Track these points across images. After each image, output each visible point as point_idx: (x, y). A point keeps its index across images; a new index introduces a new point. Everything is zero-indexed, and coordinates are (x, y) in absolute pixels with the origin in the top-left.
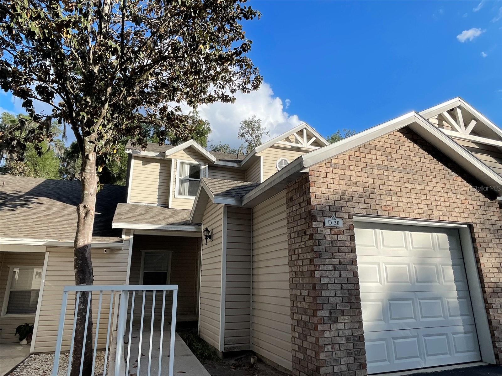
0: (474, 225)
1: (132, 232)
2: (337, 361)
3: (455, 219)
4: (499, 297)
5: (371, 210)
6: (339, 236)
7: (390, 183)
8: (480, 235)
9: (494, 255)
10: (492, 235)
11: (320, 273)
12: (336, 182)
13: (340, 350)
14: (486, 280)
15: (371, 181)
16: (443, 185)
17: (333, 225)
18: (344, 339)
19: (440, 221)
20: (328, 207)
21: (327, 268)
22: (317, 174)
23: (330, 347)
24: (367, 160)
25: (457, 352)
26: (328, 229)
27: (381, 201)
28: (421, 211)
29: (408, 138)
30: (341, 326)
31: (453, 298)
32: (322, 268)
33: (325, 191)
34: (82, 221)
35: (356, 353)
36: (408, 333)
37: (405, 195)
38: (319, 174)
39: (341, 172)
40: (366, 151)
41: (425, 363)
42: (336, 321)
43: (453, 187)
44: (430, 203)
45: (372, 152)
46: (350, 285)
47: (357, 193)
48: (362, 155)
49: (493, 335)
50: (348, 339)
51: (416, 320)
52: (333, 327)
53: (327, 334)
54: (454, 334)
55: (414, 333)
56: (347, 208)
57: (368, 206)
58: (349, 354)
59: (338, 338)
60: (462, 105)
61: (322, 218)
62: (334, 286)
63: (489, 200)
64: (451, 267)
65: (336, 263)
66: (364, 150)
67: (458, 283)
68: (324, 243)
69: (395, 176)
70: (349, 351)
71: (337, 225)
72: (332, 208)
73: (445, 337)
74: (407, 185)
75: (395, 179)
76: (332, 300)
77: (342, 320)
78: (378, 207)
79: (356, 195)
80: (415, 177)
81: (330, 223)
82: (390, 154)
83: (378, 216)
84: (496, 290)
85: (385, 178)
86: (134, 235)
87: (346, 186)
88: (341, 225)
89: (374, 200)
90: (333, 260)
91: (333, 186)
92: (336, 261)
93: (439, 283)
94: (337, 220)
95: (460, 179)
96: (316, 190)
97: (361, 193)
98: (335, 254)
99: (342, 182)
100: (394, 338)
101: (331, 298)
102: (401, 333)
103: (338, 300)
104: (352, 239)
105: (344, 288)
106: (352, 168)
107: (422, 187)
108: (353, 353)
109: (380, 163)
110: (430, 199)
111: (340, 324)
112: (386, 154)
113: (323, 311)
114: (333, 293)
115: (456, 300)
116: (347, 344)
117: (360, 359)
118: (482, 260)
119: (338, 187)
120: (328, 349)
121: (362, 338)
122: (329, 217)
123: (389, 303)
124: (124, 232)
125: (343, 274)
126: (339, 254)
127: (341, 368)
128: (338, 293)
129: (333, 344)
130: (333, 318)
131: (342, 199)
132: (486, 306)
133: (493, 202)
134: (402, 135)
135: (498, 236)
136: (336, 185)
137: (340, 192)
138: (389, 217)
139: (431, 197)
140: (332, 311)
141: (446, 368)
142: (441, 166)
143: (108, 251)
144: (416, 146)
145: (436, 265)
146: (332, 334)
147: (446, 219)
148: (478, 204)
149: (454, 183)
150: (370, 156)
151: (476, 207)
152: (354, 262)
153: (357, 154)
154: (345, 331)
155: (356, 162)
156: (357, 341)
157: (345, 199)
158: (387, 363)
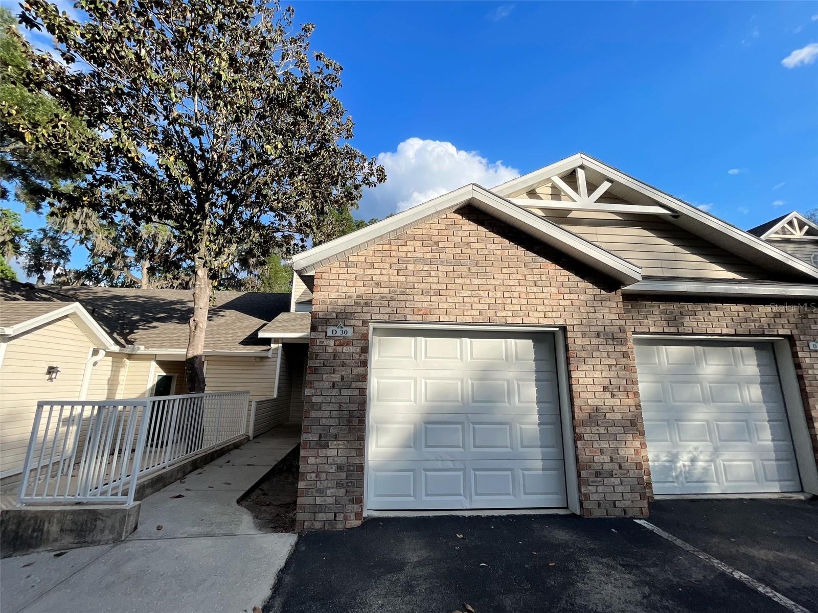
0: (568, 328)
1: (280, 341)
2: (321, 492)
3: (535, 321)
4: (598, 425)
5: (397, 315)
6: (345, 348)
7: (431, 280)
8: (578, 341)
9: (599, 367)
10: (602, 340)
11: (313, 391)
12: (350, 283)
13: (327, 480)
14: (577, 402)
15: (403, 279)
16: (520, 277)
17: (338, 334)
18: (334, 467)
19: (506, 324)
20: (334, 315)
21: (323, 385)
22: (325, 276)
23: (313, 475)
24: (400, 254)
25: (526, 494)
26: (331, 340)
27: (414, 302)
28: (476, 313)
29: (469, 219)
30: (332, 452)
31: (533, 424)
32: (316, 384)
33: (333, 295)
34: (192, 333)
35: (350, 484)
36: (450, 465)
37: (452, 293)
38: (329, 276)
39: (359, 271)
40: (400, 242)
41: (470, 504)
42: (326, 446)
43: (538, 278)
44: (493, 301)
45: (409, 243)
46: (351, 405)
47: (379, 295)
48: (394, 248)
49: (579, 475)
50: (340, 468)
51: (464, 449)
52: (322, 452)
53: (312, 460)
54: (523, 470)
55: (459, 465)
56: (362, 314)
57: (393, 310)
58: (339, 485)
59: (326, 466)
60: (586, 163)
61: (324, 327)
62: (329, 405)
63: (603, 292)
64: (534, 383)
65: (337, 380)
66: (398, 242)
67: (541, 405)
68: (324, 356)
69: (440, 270)
70: (339, 481)
71: (344, 335)
72: (340, 316)
73: (509, 473)
74: (458, 281)
75: (440, 274)
76: (324, 422)
77: (335, 445)
78: (407, 311)
79: (378, 297)
80: (473, 269)
81: (334, 333)
82: (437, 243)
83: (407, 322)
84: (594, 416)
85: (423, 273)
86: (283, 344)
87: (364, 288)
88: (350, 334)
89: (404, 302)
90: (332, 375)
91: (345, 289)
92: (336, 377)
93: (510, 404)
94: (345, 329)
95: (554, 266)
96: (321, 295)
97: (384, 295)
98: (337, 369)
99: (360, 283)
100: (425, 470)
101: (323, 419)
102: (439, 465)
103: (332, 422)
104: (365, 350)
105: (342, 408)
106: (376, 265)
107: (484, 282)
108: (345, 485)
109: (420, 255)
110: (495, 296)
111: (331, 450)
112: (430, 244)
113: (309, 434)
114: (327, 414)
115: (537, 426)
116: (337, 474)
117: (353, 492)
118: (574, 375)
119: (353, 290)
120: (311, 477)
121: (361, 468)
122: (334, 325)
123: (425, 427)
124: (273, 340)
125: (344, 392)
126: (343, 369)
127: (325, 501)
128: (334, 414)
129: (318, 474)
130: (323, 443)
131: (357, 303)
132: (575, 437)
133: (611, 294)
134: (461, 217)
135: (613, 341)
136: (350, 288)
137: (355, 296)
138: (423, 322)
139: (496, 294)
140: (322, 435)
141: (496, 513)
142: (521, 252)
143: (258, 359)
144: (481, 228)
145: (508, 381)
146: (319, 461)
147: (519, 321)
148: (582, 298)
149: (540, 272)
150: (405, 248)
151: (577, 303)
152: (364, 378)
153: (386, 247)
154: (336, 458)
155: (383, 258)
156: (353, 471)
157: (360, 303)
158: (412, 499)
